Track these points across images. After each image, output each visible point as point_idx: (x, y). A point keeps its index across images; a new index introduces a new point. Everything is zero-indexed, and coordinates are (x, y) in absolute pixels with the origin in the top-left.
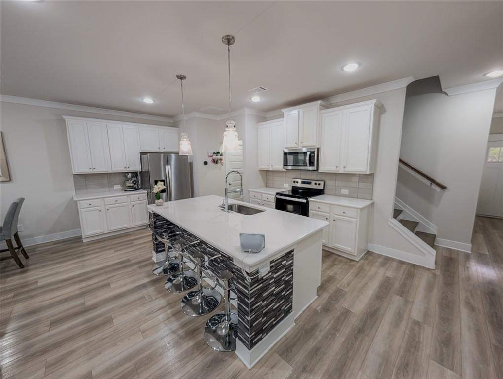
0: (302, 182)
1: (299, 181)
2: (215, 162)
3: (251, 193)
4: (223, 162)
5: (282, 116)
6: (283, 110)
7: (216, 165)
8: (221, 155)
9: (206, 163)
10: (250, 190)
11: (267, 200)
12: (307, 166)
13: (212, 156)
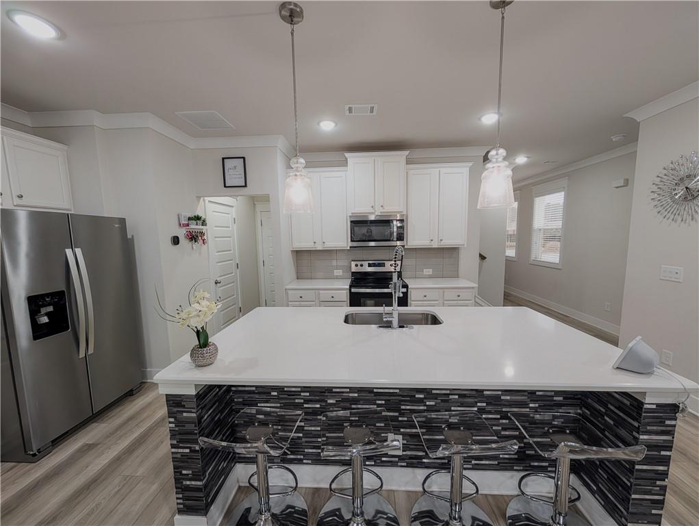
0: (370, 265)
1: (366, 264)
2: (193, 237)
3: (290, 292)
4: (205, 237)
5: (344, 163)
6: (347, 155)
7: (195, 245)
8: (204, 223)
9: (176, 241)
10: (288, 287)
11: (332, 299)
12: (393, 240)
13: (188, 225)
